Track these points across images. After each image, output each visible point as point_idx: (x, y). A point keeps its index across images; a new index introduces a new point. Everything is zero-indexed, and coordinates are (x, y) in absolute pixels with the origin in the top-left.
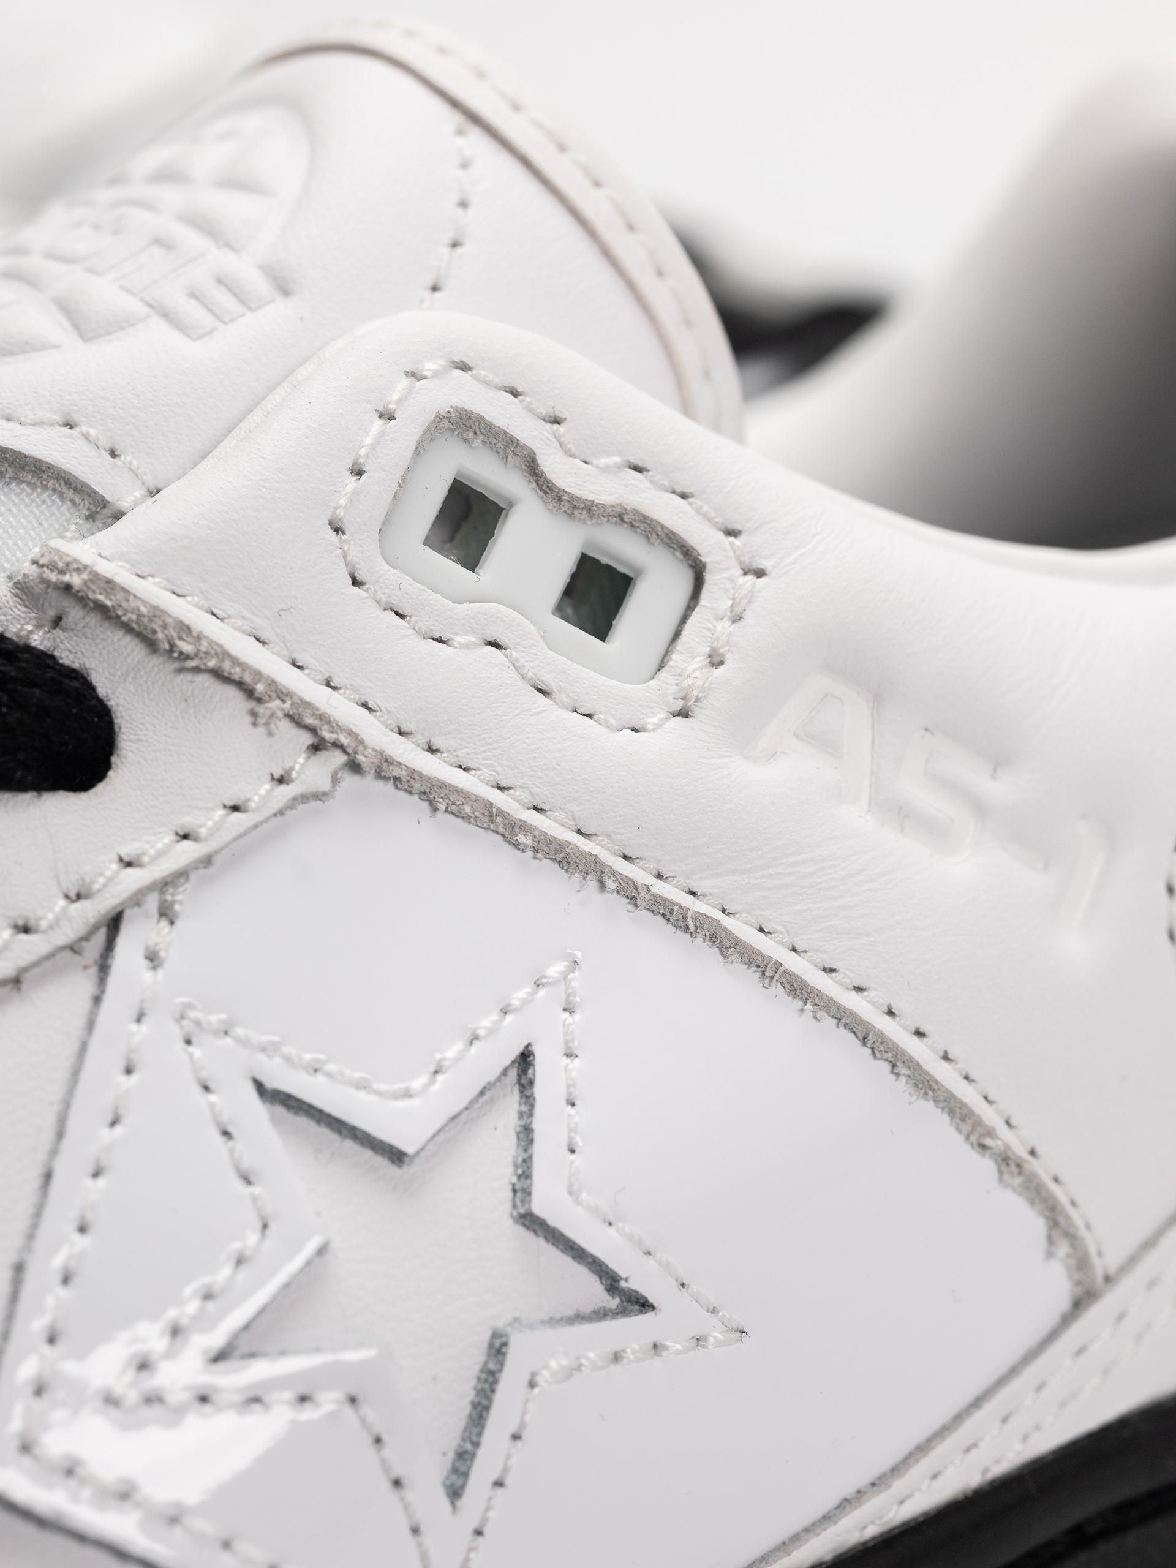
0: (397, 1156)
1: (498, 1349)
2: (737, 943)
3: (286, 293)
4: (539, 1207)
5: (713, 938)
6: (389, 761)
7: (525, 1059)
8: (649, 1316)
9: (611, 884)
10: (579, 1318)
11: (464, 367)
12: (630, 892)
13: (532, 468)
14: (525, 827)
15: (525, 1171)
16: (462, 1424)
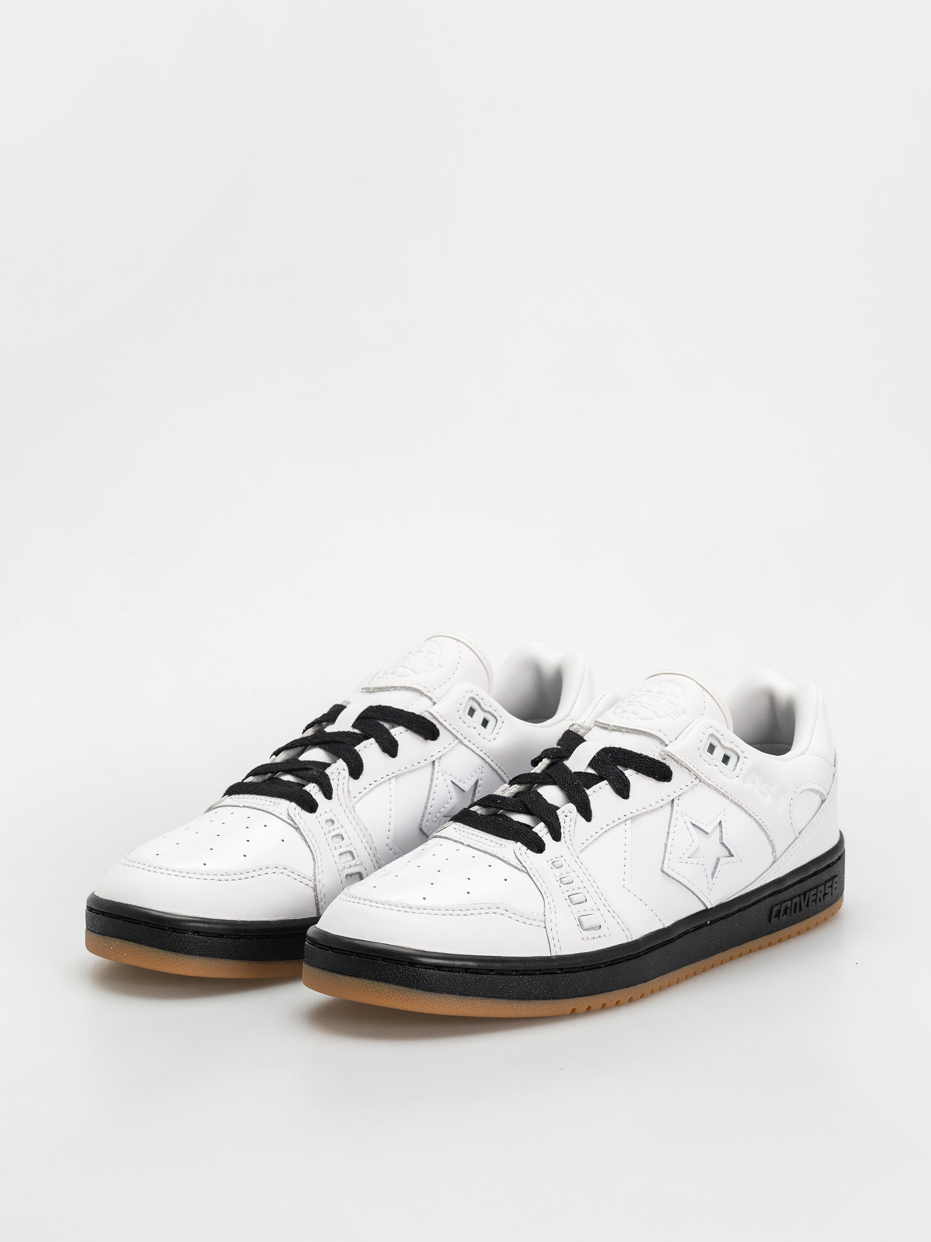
0: (707, 833)
1: (718, 860)
2: (744, 808)
3: (685, 714)
4: (724, 841)
5: (741, 808)
6: (704, 781)
7: (720, 822)
8: (733, 857)
9: (730, 799)
10: (726, 857)
11: (712, 727)
12: (732, 801)
13: (719, 742)
14: (720, 791)
15: (722, 837)
16: (713, 869)
